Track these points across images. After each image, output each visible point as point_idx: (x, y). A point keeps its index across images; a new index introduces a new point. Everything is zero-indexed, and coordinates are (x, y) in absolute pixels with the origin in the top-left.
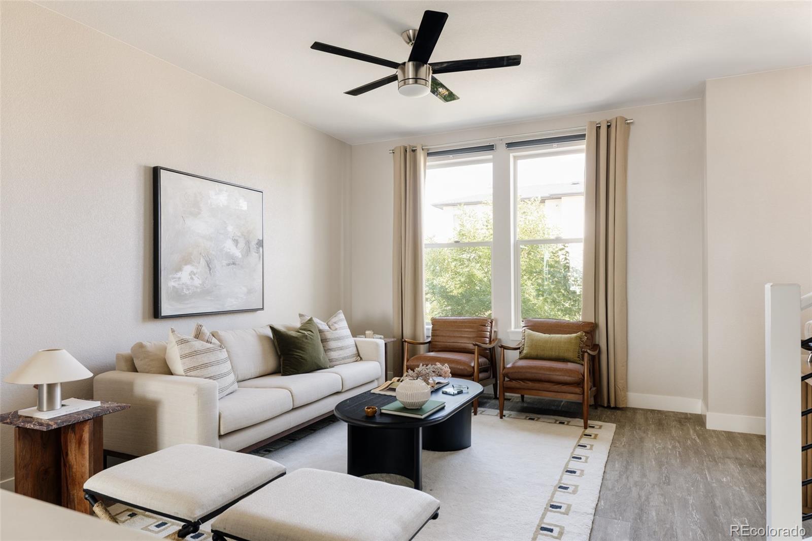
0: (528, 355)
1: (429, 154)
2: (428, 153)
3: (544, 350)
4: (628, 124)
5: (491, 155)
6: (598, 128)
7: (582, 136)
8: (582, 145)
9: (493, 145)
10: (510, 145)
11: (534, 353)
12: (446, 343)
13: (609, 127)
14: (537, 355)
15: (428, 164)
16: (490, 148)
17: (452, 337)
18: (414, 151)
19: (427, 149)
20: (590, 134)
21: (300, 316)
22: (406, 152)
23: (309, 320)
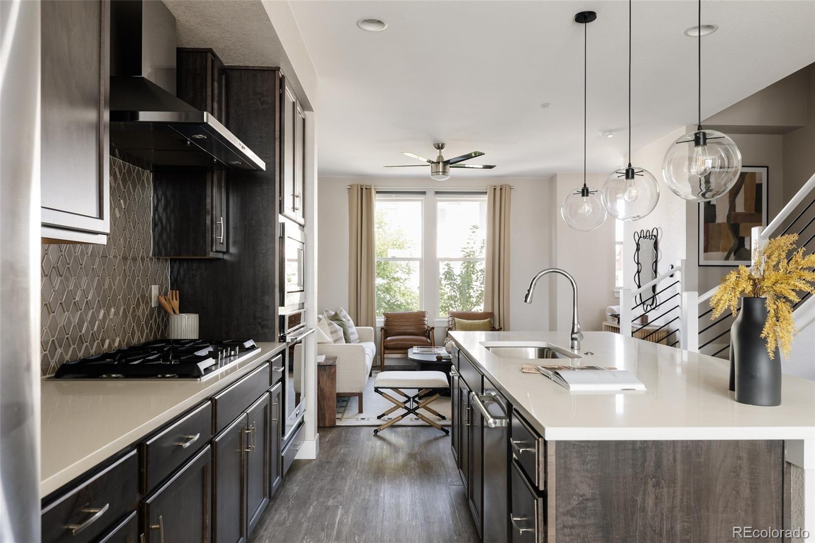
1: (377, 192)
4: (511, 189)
5: (423, 197)
6: (495, 189)
7: (486, 193)
8: (485, 198)
9: (426, 192)
10: (437, 193)
12: (399, 330)
13: (501, 189)
15: (376, 198)
16: (424, 193)
17: (403, 325)
18: (366, 189)
19: (378, 189)
20: (490, 192)
21: (326, 311)
22: (362, 189)
23: (336, 314)
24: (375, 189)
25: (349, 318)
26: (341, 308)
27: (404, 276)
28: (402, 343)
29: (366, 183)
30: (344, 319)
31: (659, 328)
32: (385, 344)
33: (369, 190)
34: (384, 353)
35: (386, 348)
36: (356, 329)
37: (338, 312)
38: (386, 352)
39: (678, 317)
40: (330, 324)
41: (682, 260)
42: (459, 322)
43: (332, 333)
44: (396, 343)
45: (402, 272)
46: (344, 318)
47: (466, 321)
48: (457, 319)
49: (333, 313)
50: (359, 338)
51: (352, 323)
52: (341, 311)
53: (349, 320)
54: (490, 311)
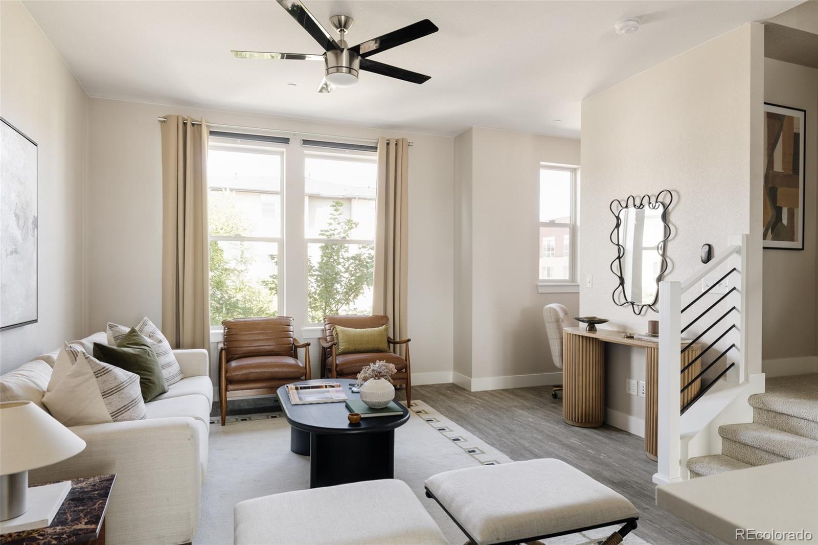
0: (347, 350)
1: (212, 133)
2: (210, 131)
3: (362, 344)
4: (409, 145)
5: (283, 148)
6: (388, 144)
7: (375, 149)
8: (375, 156)
9: (289, 139)
10: (306, 142)
11: (352, 348)
12: (250, 348)
13: (396, 144)
14: (355, 349)
15: (210, 144)
16: (286, 141)
17: (255, 340)
18: (193, 125)
19: (213, 127)
20: (381, 147)
21: (111, 327)
22: (185, 124)
23: (133, 331)
24: (207, 126)
25: (160, 336)
26: (146, 318)
27: (241, 267)
28: (257, 370)
29: (193, 115)
30: (148, 341)
31: (690, 341)
32: (228, 375)
33: (197, 126)
34: (226, 390)
35: (230, 381)
36: (175, 354)
37: (137, 329)
38: (230, 387)
39: (734, 326)
40: (99, 373)
41: (743, 235)
42: (343, 332)
43: (105, 394)
44: (248, 371)
45: (236, 261)
46: (150, 337)
47: (354, 330)
48: (339, 328)
49: (127, 330)
50: (181, 372)
51: (166, 344)
52: (145, 324)
53: (160, 341)
54: (382, 314)
